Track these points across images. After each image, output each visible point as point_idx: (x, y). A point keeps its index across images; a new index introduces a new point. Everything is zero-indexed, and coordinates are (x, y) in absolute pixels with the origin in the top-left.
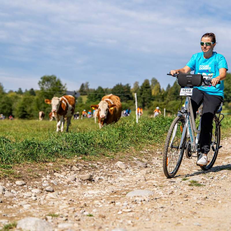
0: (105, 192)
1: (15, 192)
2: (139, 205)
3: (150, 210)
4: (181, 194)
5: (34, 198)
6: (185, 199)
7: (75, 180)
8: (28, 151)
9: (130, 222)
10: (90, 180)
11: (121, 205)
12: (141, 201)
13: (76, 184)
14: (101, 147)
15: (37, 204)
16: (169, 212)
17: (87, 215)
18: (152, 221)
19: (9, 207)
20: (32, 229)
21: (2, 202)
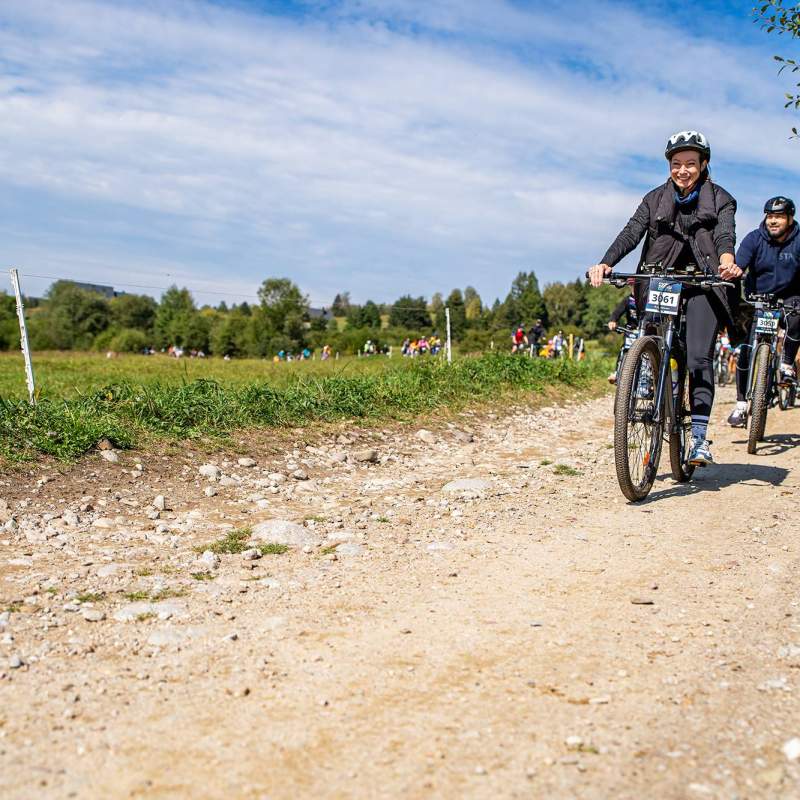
0: (402, 483)
1: (238, 478)
2: (470, 504)
3: (492, 514)
4: (543, 488)
5: (274, 490)
6: (552, 496)
7: (345, 460)
8: (257, 407)
9: (458, 532)
10: (373, 460)
11: (436, 504)
12: (473, 498)
13: (348, 468)
14: (388, 403)
15: (280, 500)
16: (526, 517)
17: (378, 520)
18: (499, 532)
19: (231, 503)
20: (282, 541)
21: (216, 494)
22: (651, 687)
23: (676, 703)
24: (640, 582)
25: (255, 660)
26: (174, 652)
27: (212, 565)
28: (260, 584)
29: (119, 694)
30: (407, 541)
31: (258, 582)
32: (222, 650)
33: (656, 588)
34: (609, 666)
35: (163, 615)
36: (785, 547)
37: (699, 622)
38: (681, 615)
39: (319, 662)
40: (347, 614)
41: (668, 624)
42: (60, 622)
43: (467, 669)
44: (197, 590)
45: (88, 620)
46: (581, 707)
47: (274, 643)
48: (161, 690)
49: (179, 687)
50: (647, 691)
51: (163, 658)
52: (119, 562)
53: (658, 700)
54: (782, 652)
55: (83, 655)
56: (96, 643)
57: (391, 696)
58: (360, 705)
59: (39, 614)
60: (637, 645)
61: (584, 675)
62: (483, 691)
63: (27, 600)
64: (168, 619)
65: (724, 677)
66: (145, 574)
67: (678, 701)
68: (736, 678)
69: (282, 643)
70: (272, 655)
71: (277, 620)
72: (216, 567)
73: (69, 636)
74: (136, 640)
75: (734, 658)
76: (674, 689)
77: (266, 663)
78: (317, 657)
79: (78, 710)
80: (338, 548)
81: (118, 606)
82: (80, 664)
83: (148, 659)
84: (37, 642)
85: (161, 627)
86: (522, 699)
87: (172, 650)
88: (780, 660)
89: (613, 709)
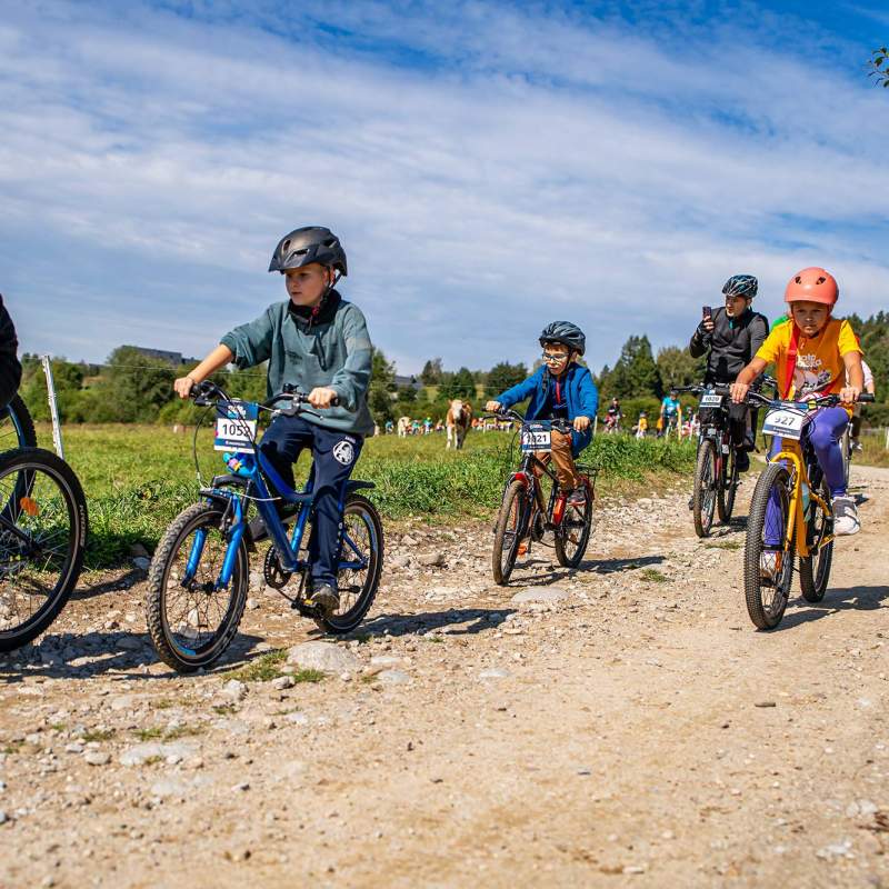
2: (537, 620)
3: (559, 631)
4: (624, 598)
6: (633, 609)
7: (408, 564)
9: (517, 656)
10: (439, 564)
12: (543, 612)
13: (410, 573)
14: (463, 496)
16: (599, 635)
17: (431, 640)
18: (563, 655)
19: (274, 617)
20: (319, 667)
21: (258, 607)
22: (696, 852)
23: (720, 873)
24: (710, 719)
25: (264, 815)
26: (177, 804)
27: (238, 696)
28: (287, 720)
29: (107, 858)
30: (458, 666)
31: (285, 717)
32: (230, 802)
33: (726, 727)
34: (654, 825)
35: (172, 759)
36: (882, 675)
37: (767, 771)
38: (747, 762)
39: (333, 819)
40: (376, 758)
41: (731, 772)
42: (60, 764)
43: (496, 828)
44: (216, 727)
45: (91, 764)
46: (614, 877)
47: (289, 794)
48: (153, 852)
49: (174, 849)
50: (690, 858)
51: (163, 812)
52: (137, 692)
53: (700, 870)
54: (853, 808)
55: (77, 808)
56: (94, 792)
57: (404, 862)
58: (368, 873)
59: (38, 756)
60: (692, 799)
61: (626, 837)
62: (509, 855)
63: (29, 738)
64: (177, 763)
65: (781, 839)
66: (163, 706)
67: (723, 871)
68: (795, 841)
69: (297, 794)
70: (285, 809)
71: (298, 765)
72: (242, 699)
73: (67, 784)
74: (138, 789)
75: (797, 815)
76: (722, 855)
77: (276, 819)
78: (331, 812)
79: (58, 877)
80: (381, 676)
81: (127, 746)
82: (72, 819)
83: (146, 813)
84: (32, 791)
85: (168, 773)
86: (549, 867)
87: (175, 802)
88: (849, 819)
89: (648, 881)
